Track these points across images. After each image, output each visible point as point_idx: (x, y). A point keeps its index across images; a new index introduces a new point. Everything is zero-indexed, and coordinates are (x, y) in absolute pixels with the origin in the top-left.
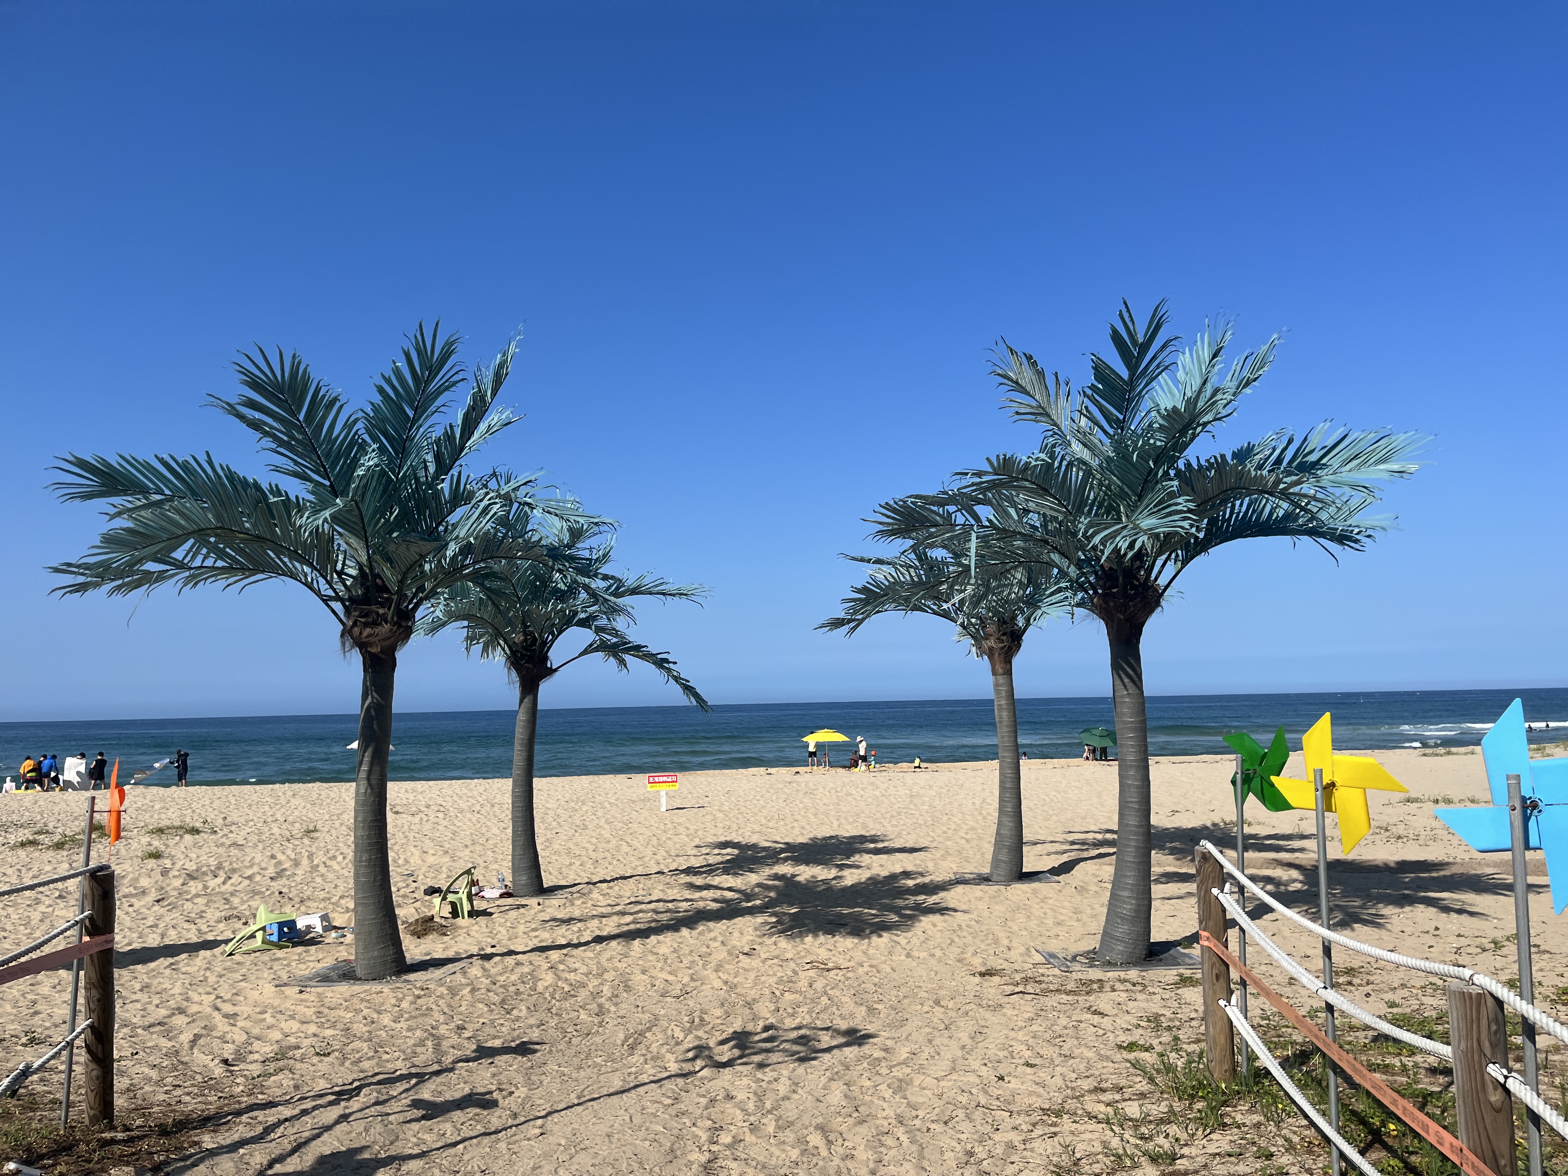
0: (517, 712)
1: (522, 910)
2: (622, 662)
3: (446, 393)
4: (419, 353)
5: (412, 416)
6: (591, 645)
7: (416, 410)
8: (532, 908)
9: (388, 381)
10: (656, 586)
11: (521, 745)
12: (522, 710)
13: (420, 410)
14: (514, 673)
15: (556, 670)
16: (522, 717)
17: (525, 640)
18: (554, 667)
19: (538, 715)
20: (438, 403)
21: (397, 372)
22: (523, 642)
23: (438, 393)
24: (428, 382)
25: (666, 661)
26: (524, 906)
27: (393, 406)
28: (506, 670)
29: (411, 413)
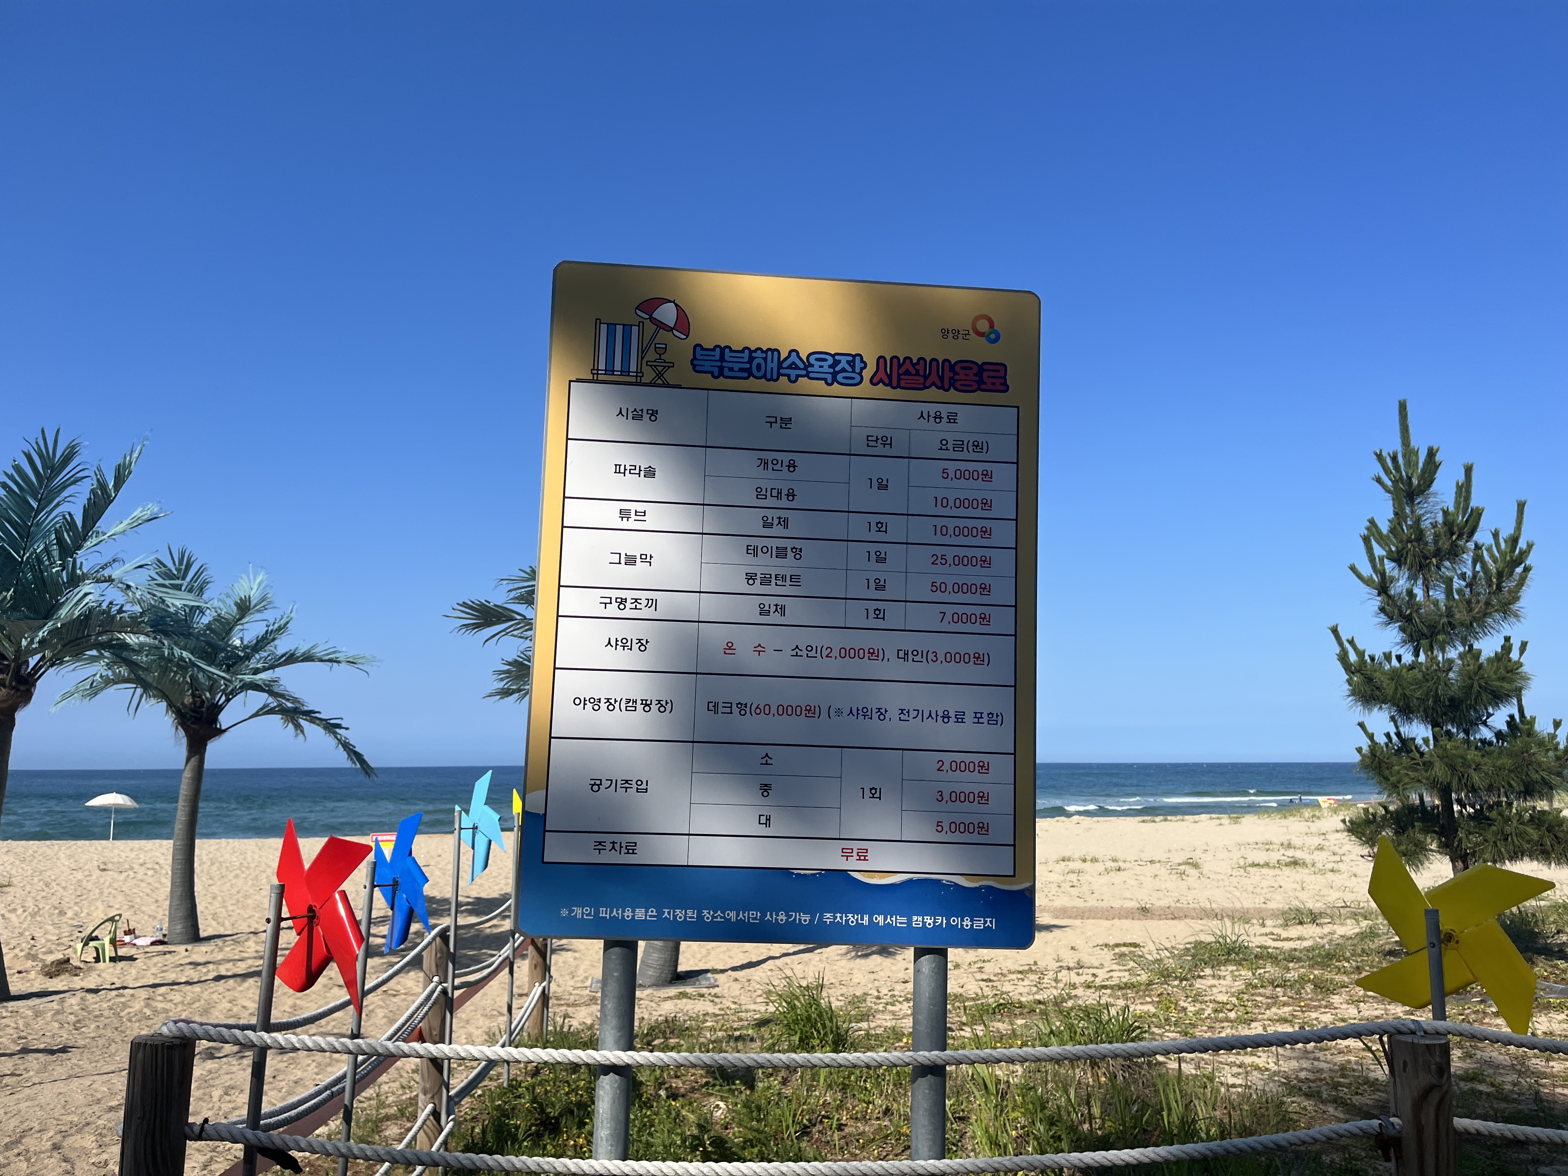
0: (182, 771)
1: (168, 956)
2: (298, 727)
3: (73, 486)
4: (41, 456)
5: (35, 506)
6: (261, 709)
7: (39, 501)
8: (179, 953)
9: (11, 477)
10: (328, 654)
11: (185, 800)
12: (188, 768)
13: (44, 502)
14: (181, 733)
15: (225, 731)
16: (187, 775)
17: (194, 703)
18: (223, 728)
19: (204, 774)
20: (65, 494)
21: (18, 468)
22: (191, 704)
23: (64, 487)
24: (50, 479)
25: (339, 726)
26: (170, 952)
27: (18, 499)
28: (174, 729)
29: (35, 505)
